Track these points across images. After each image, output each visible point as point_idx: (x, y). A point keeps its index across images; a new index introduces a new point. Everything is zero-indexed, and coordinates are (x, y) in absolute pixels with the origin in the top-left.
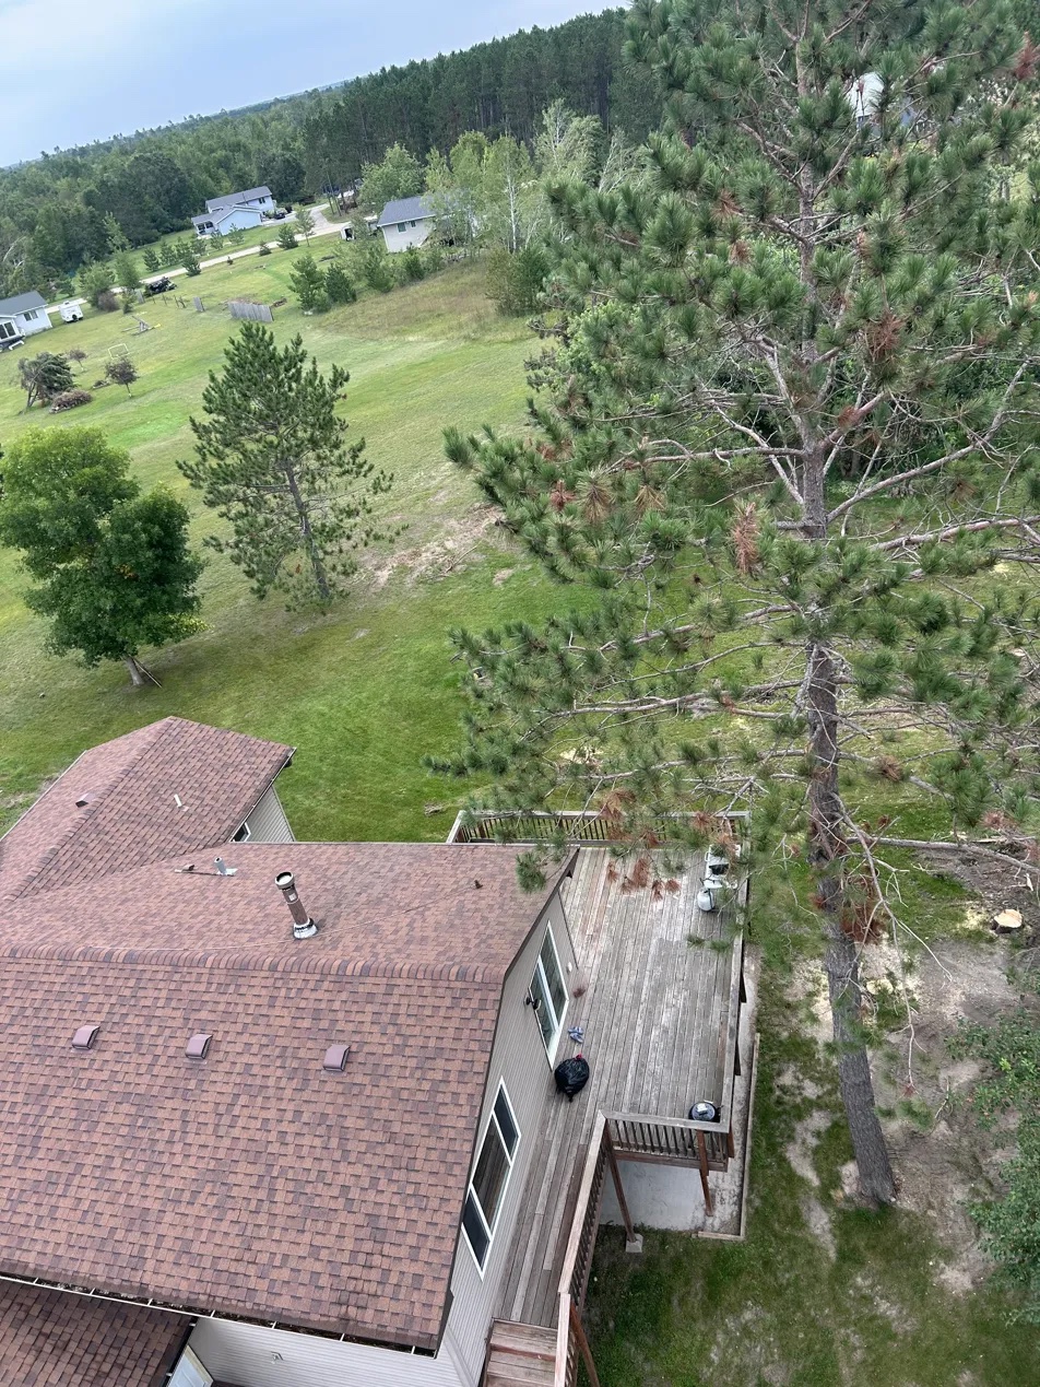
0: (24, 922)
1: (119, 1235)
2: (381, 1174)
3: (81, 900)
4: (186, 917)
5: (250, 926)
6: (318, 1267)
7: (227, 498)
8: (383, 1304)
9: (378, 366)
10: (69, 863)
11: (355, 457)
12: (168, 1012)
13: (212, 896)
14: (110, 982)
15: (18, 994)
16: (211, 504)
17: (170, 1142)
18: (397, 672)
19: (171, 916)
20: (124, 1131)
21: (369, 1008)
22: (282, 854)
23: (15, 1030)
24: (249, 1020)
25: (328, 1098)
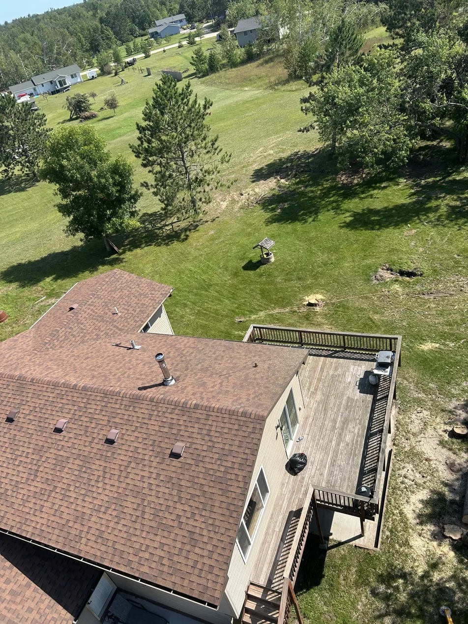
0: (40, 365)
1: (70, 524)
2: (196, 512)
3: (67, 356)
4: (114, 369)
5: (143, 377)
6: (162, 554)
7: (152, 163)
8: (193, 578)
9: (229, 101)
10: (64, 337)
11: (213, 144)
12: (101, 417)
13: (127, 359)
14: (75, 399)
15: (33, 400)
16: (144, 166)
17: (97, 481)
18: (227, 252)
19: (107, 368)
20: (76, 473)
21: (196, 426)
22: (163, 340)
23: (31, 417)
24: (138, 425)
25: (173, 469)
